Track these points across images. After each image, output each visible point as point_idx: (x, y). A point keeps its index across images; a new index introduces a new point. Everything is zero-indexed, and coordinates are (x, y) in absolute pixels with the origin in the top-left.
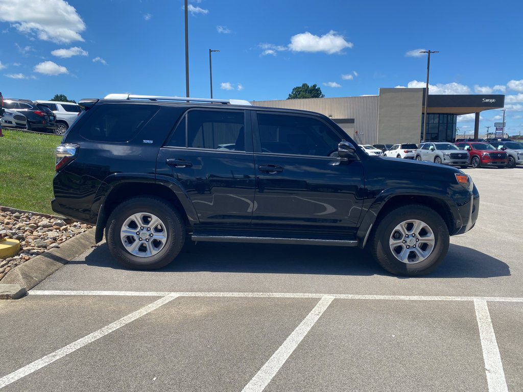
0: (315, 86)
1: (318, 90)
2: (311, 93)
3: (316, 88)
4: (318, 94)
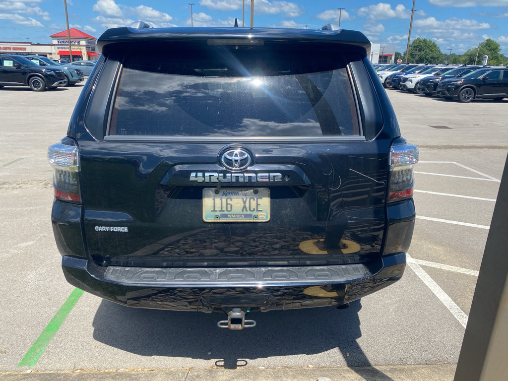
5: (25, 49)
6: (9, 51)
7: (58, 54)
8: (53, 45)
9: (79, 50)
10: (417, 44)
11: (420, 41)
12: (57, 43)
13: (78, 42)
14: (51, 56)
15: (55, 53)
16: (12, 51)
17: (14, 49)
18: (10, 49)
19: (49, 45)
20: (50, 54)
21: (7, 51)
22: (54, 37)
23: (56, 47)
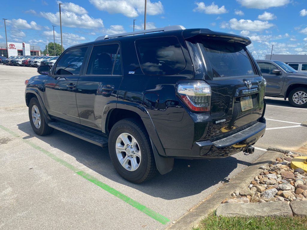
10: (51, 45)
11: (53, 44)
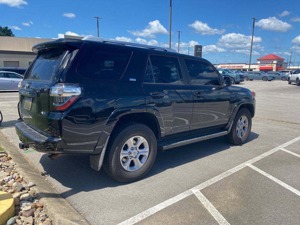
0: (7, 28)
1: (10, 31)
2: (4, 32)
3: (8, 29)
4: (10, 34)
5: (242, 67)
6: (235, 68)
7: (259, 69)
8: (258, 64)
9: (271, 66)
12: (260, 63)
13: (272, 62)
14: (255, 70)
15: (257, 69)
16: (236, 68)
17: (237, 67)
18: (235, 67)
19: (254, 64)
20: (255, 69)
21: (234, 68)
22: (258, 60)
23: (259, 65)
